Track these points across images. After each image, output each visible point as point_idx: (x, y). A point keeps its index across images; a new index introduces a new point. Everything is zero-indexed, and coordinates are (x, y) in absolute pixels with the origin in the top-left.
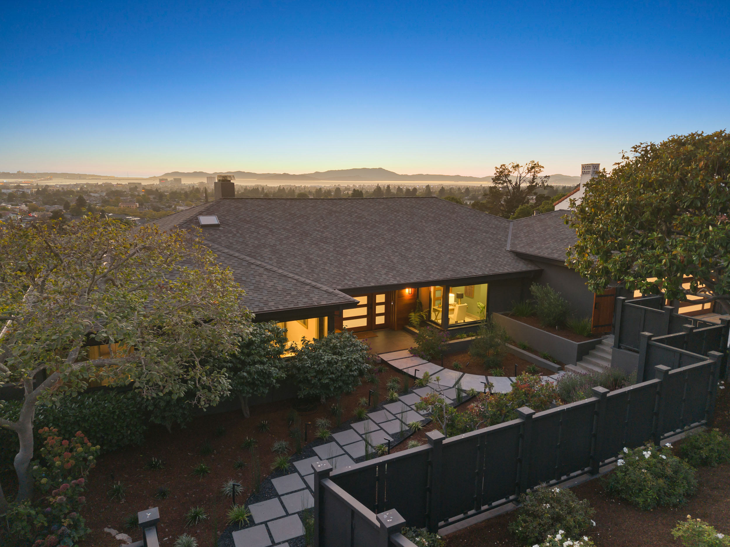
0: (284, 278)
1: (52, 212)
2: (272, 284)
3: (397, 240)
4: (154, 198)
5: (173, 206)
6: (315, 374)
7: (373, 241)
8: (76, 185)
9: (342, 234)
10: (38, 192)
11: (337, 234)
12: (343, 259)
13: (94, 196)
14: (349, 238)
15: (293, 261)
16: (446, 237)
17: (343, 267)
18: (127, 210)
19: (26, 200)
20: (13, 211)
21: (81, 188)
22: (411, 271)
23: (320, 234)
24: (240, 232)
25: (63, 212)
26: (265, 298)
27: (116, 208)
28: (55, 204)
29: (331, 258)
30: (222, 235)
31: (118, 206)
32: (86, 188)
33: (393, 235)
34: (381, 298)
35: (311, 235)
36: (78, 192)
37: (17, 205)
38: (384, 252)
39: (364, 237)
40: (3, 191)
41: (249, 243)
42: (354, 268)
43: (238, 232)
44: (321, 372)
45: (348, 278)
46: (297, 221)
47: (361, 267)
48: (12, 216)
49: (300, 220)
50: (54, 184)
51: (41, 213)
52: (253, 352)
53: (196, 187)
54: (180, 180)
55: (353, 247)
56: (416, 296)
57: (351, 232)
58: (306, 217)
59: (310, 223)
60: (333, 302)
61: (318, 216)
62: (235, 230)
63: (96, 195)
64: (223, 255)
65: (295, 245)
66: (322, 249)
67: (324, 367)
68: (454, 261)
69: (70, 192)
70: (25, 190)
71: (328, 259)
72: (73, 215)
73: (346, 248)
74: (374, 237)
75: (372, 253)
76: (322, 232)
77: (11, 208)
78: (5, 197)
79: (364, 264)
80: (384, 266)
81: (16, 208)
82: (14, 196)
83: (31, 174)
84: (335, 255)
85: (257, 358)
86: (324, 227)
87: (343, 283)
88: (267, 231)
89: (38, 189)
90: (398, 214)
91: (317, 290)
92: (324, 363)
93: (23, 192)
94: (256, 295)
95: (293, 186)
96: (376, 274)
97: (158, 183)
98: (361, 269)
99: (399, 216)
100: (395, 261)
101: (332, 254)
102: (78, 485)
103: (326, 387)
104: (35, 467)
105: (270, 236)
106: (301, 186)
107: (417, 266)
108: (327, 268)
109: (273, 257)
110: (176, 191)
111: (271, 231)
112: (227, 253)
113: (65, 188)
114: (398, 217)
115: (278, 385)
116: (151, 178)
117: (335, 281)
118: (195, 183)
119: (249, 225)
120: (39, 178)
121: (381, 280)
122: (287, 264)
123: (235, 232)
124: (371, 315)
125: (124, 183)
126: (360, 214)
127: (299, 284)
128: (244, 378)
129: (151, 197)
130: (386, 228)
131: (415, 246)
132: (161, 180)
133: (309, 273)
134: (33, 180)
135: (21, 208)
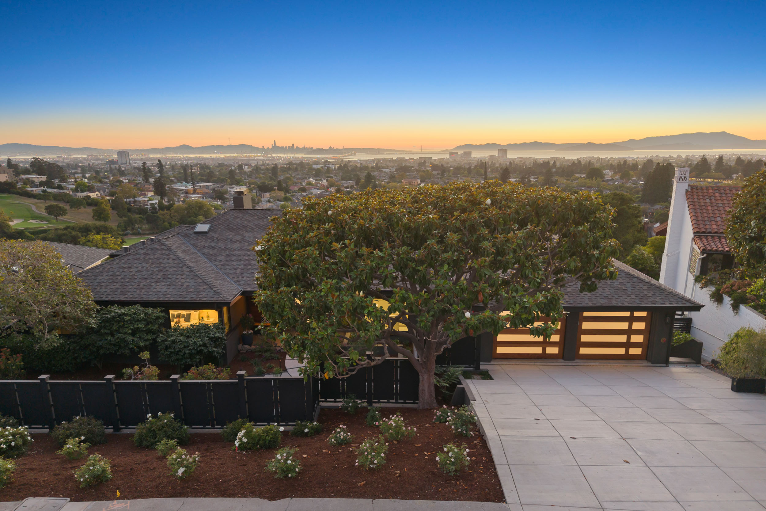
0: (196, 278)
2: (184, 281)
4: (437, 174)
10: (340, 168)
13: (385, 172)
19: (329, 175)
20: (316, 186)
21: (376, 164)
24: (219, 238)
25: (354, 187)
26: (168, 292)
28: (350, 179)
30: (204, 241)
31: (401, 182)
32: (382, 163)
37: (320, 180)
40: (314, 166)
48: (314, 191)
54: (470, 153)
62: (217, 236)
63: (387, 170)
70: (330, 166)
77: (315, 184)
78: (314, 172)
81: (318, 183)
82: (321, 172)
83: (339, 150)
88: (239, 239)
89: (341, 165)
91: (209, 290)
94: (165, 289)
105: (238, 243)
110: (461, 166)
120: (345, 153)
127: (201, 284)
129: (435, 172)
132: (451, 154)
135: (323, 183)
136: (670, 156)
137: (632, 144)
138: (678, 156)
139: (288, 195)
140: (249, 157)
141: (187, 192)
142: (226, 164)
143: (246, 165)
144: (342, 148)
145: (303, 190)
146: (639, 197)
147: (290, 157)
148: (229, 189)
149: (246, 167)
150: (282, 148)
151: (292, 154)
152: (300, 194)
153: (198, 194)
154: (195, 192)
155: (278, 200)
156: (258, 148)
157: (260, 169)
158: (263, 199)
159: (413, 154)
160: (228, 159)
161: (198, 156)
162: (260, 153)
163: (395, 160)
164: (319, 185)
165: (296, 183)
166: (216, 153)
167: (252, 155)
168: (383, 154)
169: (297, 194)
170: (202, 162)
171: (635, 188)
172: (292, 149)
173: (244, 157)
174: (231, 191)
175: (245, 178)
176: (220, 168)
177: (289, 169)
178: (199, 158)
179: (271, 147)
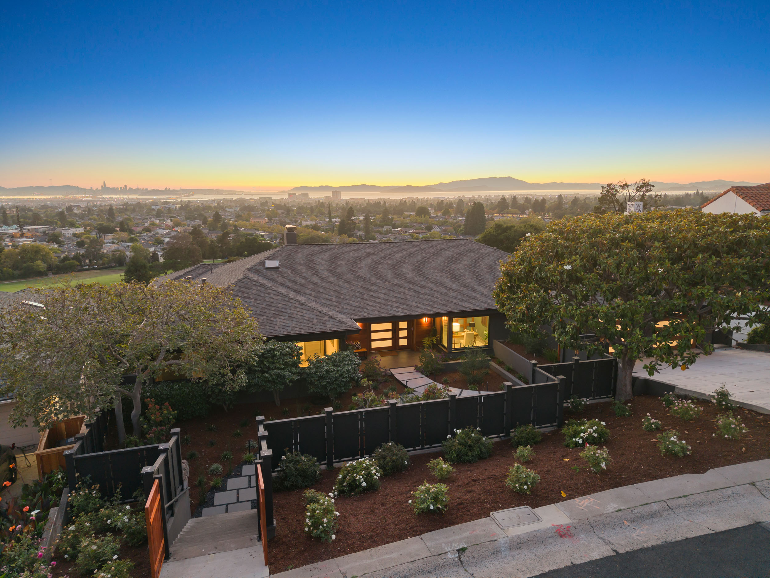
0: (311, 310)
1: (192, 227)
2: (301, 314)
3: (416, 279)
4: (282, 213)
5: (299, 221)
6: (317, 378)
7: (396, 280)
8: (214, 201)
9: (372, 274)
10: (181, 208)
11: (368, 274)
12: (366, 295)
13: (229, 211)
14: (377, 277)
15: (327, 296)
16: (461, 276)
17: (365, 301)
18: (257, 225)
19: (171, 215)
20: (160, 227)
21: (218, 204)
22: (419, 305)
23: (354, 273)
24: (294, 273)
25: (201, 226)
26: (293, 325)
27: (247, 223)
28: (195, 219)
29: (357, 294)
30: (280, 276)
31: (249, 221)
32: (223, 203)
33: (415, 274)
34: (403, 325)
35: (347, 274)
36: (215, 207)
37: (164, 220)
38: (402, 289)
39: (390, 276)
40: (153, 207)
41: (298, 281)
42: (373, 302)
43: (292, 273)
44: (321, 378)
45: (365, 310)
46: (339, 263)
47: (379, 301)
48: (160, 231)
49: (342, 262)
50: (195, 200)
51: (183, 228)
52: (275, 361)
53: (321, 201)
54: (307, 194)
55: (378, 284)
56: (433, 323)
57: (379, 272)
58: (347, 260)
59: (349, 265)
60: (342, 328)
61: (357, 259)
62: (290, 271)
63: (231, 210)
64: (273, 292)
65: (332, 283)
66: (352, 286)
67: (324, 374)
68: (459, 297)
69: (209, 208)
70: (171, 206)
71: (354, 294)
72: (210, 230)
73: (372, 285)
74: (397, 277)
75: (391, 289)
76: (357, 272)
77: (159, 224)
78: (154, 213)
79: (382, 299)
80: (397, 301)
81: (162, 223)
82: (162, 212)
83: (177, 191)
84: (361, 291)
85: (278, 365)
86: (359, 268)
87: (360, 314)
88: (314, 272)
89: (182, 205)
90: (426, 256)
91: (332, 320)
92: (323, 371)
93: (169, 208)
94: (288, 322)
95: (415, 199)
96: (389, 307)
97: (287, 197)
98: (378, 303)
99: (426, 257)
100: (408, 297)
101: (358, 290)
102: (162, 430)
103: (325, 387)
104: (141, 419)
105: (315, 276)
106: (424, 198)
107: (425, 301)
108: (351, 302)
109: (313, 293)
110: (303, 206)
111: (316, 272)
112: (276, 291)
113: (205, 203)
114: (425, 259)
115: (291, 384)
116: (281, 192)
117: (354, 312)
118: (321, 197)
119: (301, 267)
121: (391, 312)
122: (321, 299)
123: (290, 273)
124: (395, 338)
125: (256, 198)
126: (393, 256)
127: (321, 315)
128: (266, 377)
129: (280, 212)
130: (411, 268)
131: (430, 284)
132: (290, 195)
133: (336, 306)
134: (178, 196)
135: (167, 223)
136: (473, 196)
137: (441, 187)
138: (479, 196)
139: (133, 236)
140: (76, 198)
141: (12, 236)
142: (50, 205)
143: (75, 206)
144: (179, 189)
145: (148, 230)
146: (462, 230)
147: (124, 198)
148: (63, 232)
149: (75, 208)
150: (113, 189)
151: (125, 195)
152: (145, 234)
153: (26, 237)
154: (22, 235)
155: (123, 242)
156: (85, 190)
157: (93, 210)
158: (105, 241)
159: (252, 194)
160: (50, 200)
161: (14, 197)
162: (88, 195)
163: (236, 200)
164: (163, 225)
165: (137, 224)
166: (36, 195)
167: (79, 196)
168: (222, 194)
169: (141, 235)
170: (21, 204)
171: (456, 223)
172: (125, 190)
173: (70, 198)
174: (65, 234)
175: (77, 220)
176: (44, 210)
177: (126, 210)
178: (16, 200)
179: (100, 188)
